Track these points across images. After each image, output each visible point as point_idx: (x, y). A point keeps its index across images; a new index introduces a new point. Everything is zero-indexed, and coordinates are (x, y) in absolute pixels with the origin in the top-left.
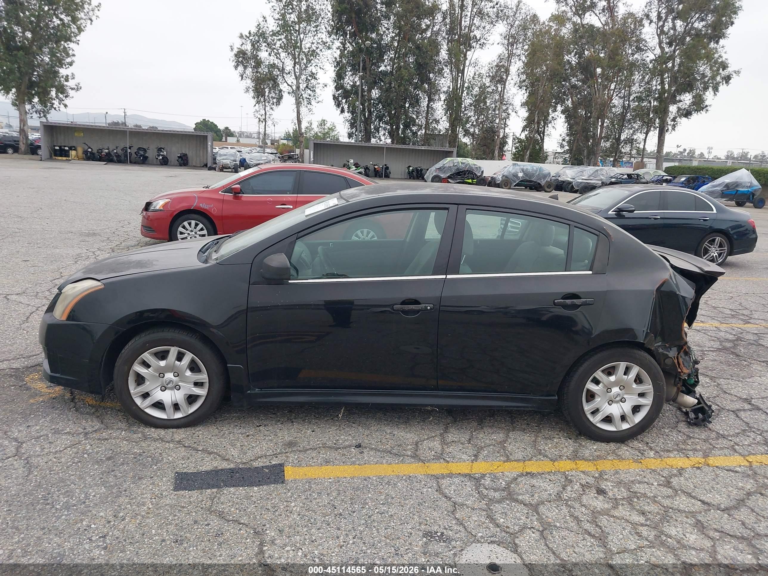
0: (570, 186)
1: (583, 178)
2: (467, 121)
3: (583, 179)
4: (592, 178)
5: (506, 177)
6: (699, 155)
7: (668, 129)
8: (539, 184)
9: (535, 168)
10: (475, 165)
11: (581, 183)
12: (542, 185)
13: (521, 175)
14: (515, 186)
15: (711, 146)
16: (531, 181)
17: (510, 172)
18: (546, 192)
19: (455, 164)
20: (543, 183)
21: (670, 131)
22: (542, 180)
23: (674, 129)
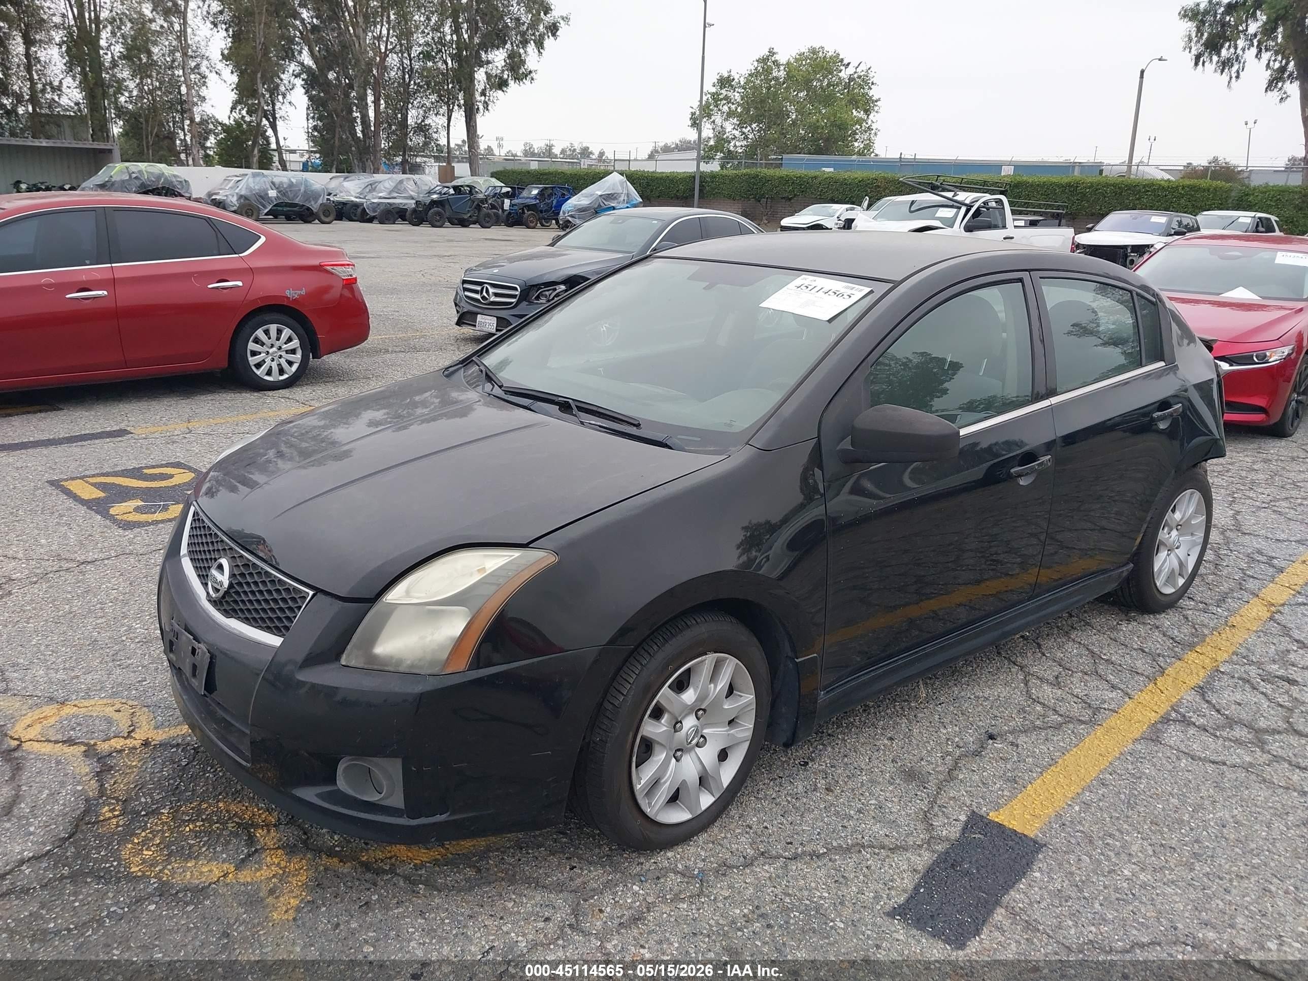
0: (359, 210)
1: (381, 195)
2: (119, 90)
3: (380, 198)
4: (395, 195)
5: (246, 198)
6: (485, 150)
7: (478, 109)
8: (308, 209)
9: (294, 181)
10: (175, 176)
11: (379, 204)
12: (315, 211)
13: (273, 193)
14: (266, 214)
15: (500, 136)
16: (296, 205)
17: (251, 190)
18: (323, 223)
19: (134, 175)
20: (315, 207)
21: (481, 111)
22: (313, 203)
23: (486, 107)
